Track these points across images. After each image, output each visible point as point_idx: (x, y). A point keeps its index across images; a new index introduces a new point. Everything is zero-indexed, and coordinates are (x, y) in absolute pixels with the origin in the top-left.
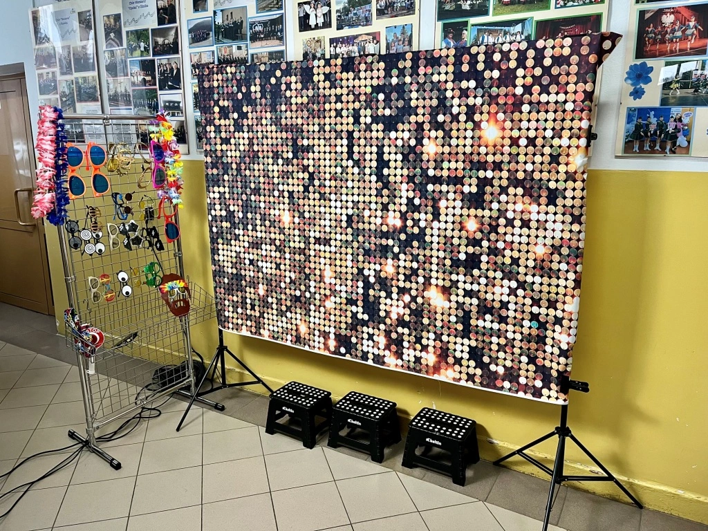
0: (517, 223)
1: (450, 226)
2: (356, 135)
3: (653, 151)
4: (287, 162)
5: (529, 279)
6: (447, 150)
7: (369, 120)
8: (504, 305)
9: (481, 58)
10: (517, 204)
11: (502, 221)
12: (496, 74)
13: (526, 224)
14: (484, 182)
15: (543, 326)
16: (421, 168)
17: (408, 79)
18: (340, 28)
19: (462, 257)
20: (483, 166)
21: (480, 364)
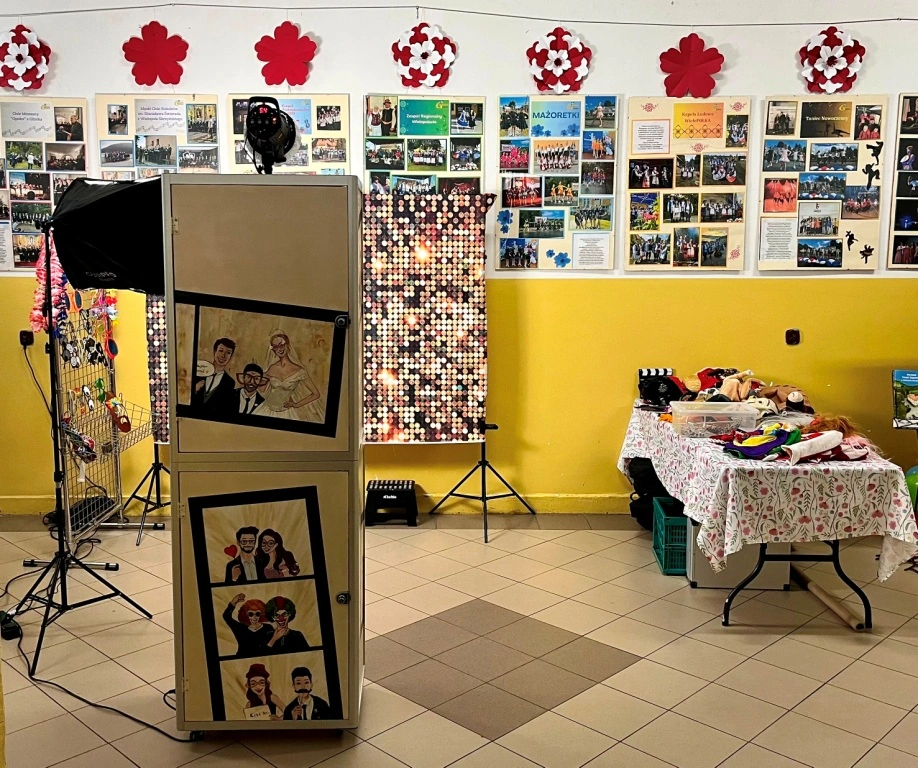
0: (444, 316)
1: (396, 322)
3: (517, 266)
5: (454, 355)
6: (390, 266)
8: (438, 377)
9: (412, 203)
10: (442, 303)
11: (433, 316)
12: (423, 215)
13: (449, 316)
14: (419, 289)
15: (465, 388)
16: (371, 280)
19: (407, 344)
20: (417, 277)
21: (424, 425)
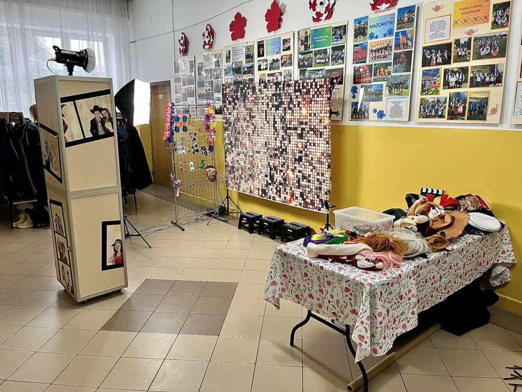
0: (312, 144)
1: (294, 146)
2: (268, 112)
3: (359, 118)
4: (248, 122)
5: (316, 165)
6: (292, 117)
7: (271, 106)
8: (310, 175)
9: (301, 84)
10: (311, 137)
11: (308, 144)
12: (305, 90)
13: (314, 145)
14: (303, 129)
15: (320, 183)
16: (286, 124)
17: (282, 92)
18: (270, 70)
19: (297, 157)
20: (301, 123)
21: (304, 199)
